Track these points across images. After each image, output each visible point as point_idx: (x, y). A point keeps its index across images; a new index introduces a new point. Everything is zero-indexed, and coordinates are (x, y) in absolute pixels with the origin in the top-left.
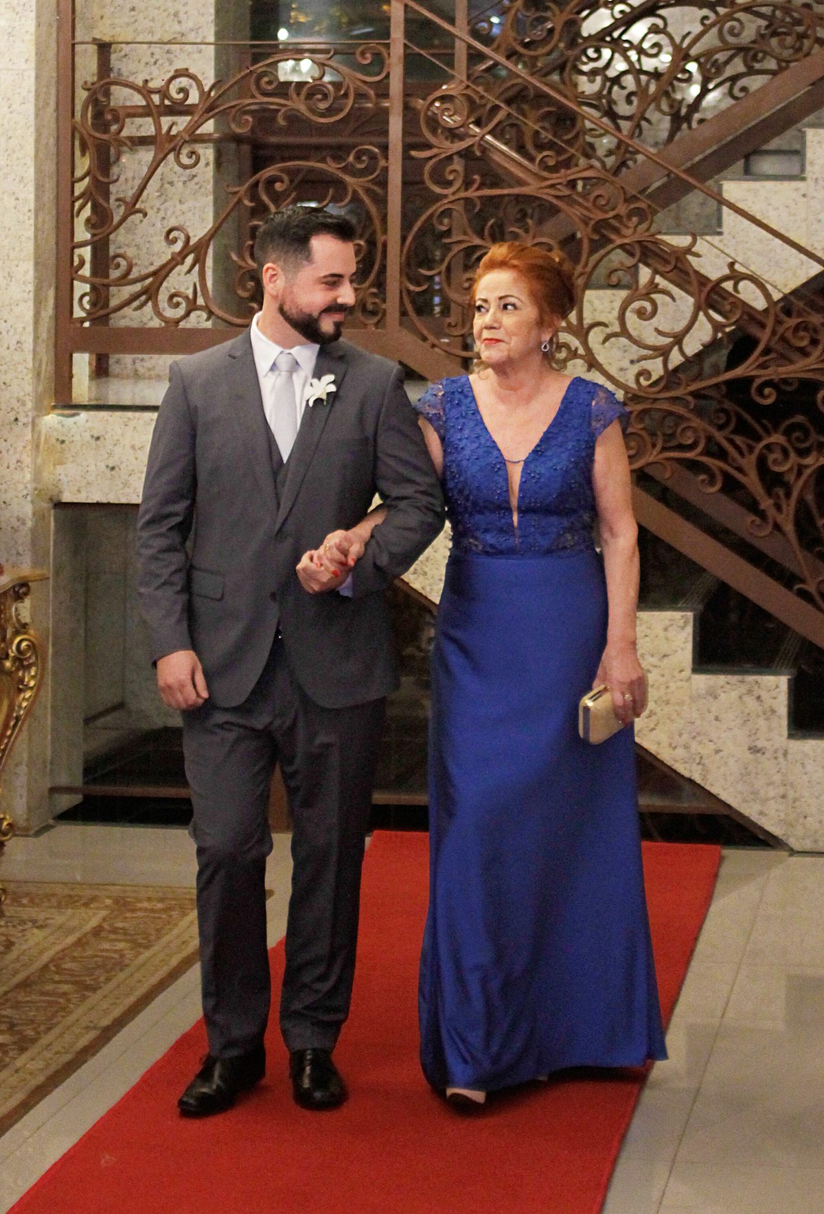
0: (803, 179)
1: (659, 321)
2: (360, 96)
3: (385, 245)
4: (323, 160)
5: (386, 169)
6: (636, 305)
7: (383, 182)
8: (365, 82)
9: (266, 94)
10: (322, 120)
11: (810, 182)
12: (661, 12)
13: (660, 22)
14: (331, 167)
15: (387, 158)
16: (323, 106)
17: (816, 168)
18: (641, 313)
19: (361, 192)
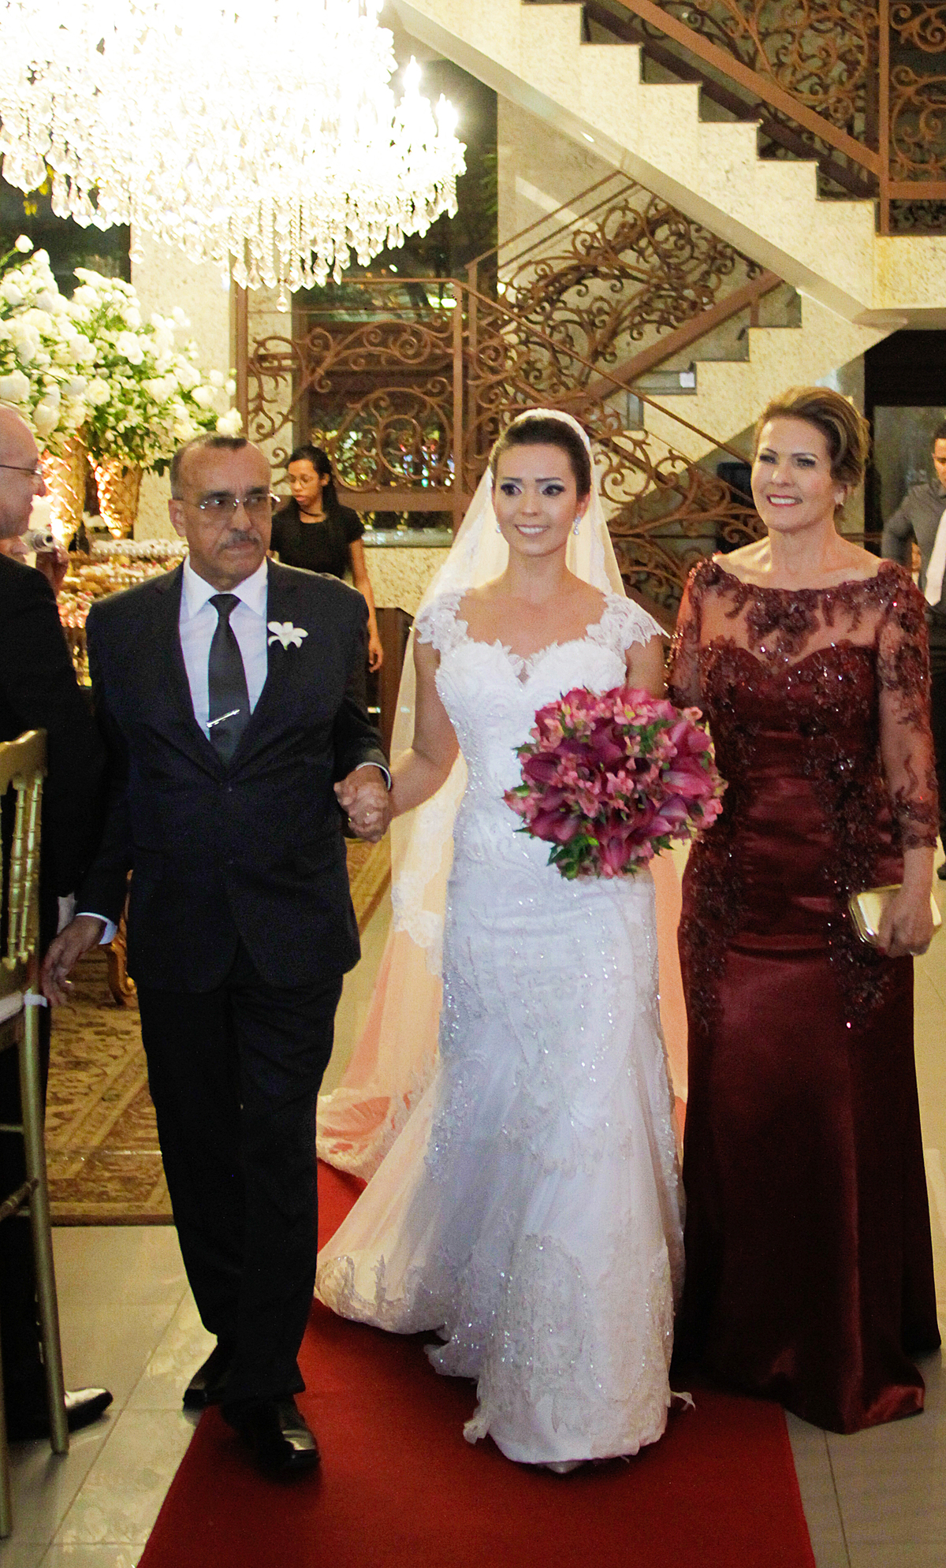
0: (695, 394)
1: (625, 487)
2: (434, 345)
3: (452, 440)
4: (411, 387)
5: (452, 393)
6: (612, 476)
7: (450, 401)
8: (436, 337)
9: (372, 344)
10: (410, 362)
11: (700, 396)
12: (586, 282)
13: (583, 289)
14: (416, 391)
15: (452, 386)
16: (411, 352)
17: (704, 387)
18: (615, 482)
19: (437, 409)
